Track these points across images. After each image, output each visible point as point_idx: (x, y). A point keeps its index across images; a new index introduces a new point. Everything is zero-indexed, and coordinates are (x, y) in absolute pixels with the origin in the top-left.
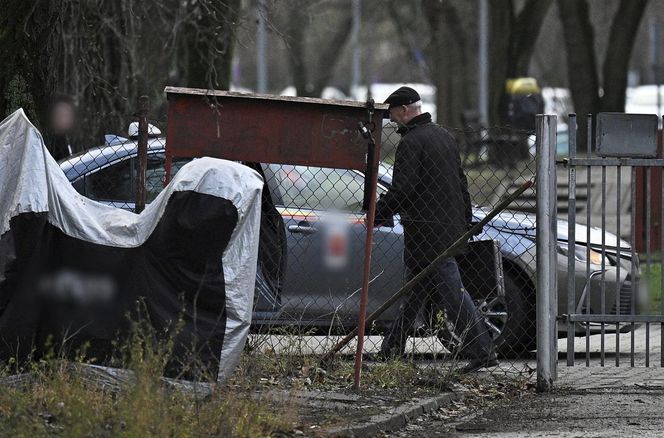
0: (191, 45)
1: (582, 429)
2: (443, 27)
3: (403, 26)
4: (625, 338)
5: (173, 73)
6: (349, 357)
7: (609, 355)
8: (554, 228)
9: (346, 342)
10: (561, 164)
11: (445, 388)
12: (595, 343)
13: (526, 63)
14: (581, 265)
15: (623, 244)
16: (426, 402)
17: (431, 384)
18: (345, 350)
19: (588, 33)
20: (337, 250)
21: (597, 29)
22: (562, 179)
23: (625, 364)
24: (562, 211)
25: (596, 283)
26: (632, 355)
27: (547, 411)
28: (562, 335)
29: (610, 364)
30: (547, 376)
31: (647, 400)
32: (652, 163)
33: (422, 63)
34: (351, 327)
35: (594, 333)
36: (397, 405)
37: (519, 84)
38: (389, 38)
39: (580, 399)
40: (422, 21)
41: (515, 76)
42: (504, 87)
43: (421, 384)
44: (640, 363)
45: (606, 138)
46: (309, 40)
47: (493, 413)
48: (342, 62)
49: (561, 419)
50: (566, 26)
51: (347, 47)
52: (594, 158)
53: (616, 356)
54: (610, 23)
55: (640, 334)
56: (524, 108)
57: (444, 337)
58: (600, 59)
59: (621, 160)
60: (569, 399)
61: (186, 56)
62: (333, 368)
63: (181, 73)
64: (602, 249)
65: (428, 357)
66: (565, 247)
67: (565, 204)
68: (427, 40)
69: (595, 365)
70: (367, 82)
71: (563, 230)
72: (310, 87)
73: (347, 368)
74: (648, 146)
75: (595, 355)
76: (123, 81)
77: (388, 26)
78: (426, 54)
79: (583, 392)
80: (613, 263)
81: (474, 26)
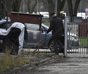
0: (14, 6)
1: (71, 63)
2: (50, 4)
3: (45, 3)
4: (77, 50)
5: (11, 10)
6: (37, 52)
7: (75, 52)
8: (67, 33)
9: (36, 50)
10: (68, 24)
11: (51, 57)
12: (73, 50)
13: (63, 9)
14: (71, 39)
15: (77, 36)
16: (48, 59)
17: (49, 56)
18: (36, 51)
19: (72, 5)
20: (35, 36)
21: (73, 4)
22: (68, 26)
23: (77, 54)
24: (68, 31)
25: (73, 42)
26: (78, 52)
27: (66, 60)
28: (68, 49)
29: (75, 54)
30: (66, 55)
31: (80, 59)
32: (81, 24)
33: (47, 9)
34: (37, 48)
35: (72, 49)
36: (44, 59)
37: (61, 12)
38: (42, 5)
39: (70, 59)
40: (47, 3)
41: (61, 11)
42: (59, 12)
43: (47, 56)
44: (79, 53)
45: (75, 20)
46: (31, 5)
47: (58, 61)
48: (35, 8)
49: (68, 62)
50: (68, 4)
51: (36, 6)
52: (73, 23)
53: (76, 52)
54: (75, 3)
55: (79, 49)
56: (62, 16)
57: (51, 49)
58: (73, 9)
59: (77, 23)
60: (69, 59)
61: (13, 7)
62: (34, 54)
63: (12, 10)
64: (74, 37)
65: (48, 52)
66: (68, 36)
67: (68, 30)
68: (48, 5)
69: (73, 54)
70: (39, 12)
71: (68, 34)
72: (31, 12)
73: (36, 54)
74: (81, 22)
75: (73, 52)
76: (4, 11)
77: (42, 3)
78: (48, 7)
79: (71, 58)
80: (75, 39)
81: (55, 3)
